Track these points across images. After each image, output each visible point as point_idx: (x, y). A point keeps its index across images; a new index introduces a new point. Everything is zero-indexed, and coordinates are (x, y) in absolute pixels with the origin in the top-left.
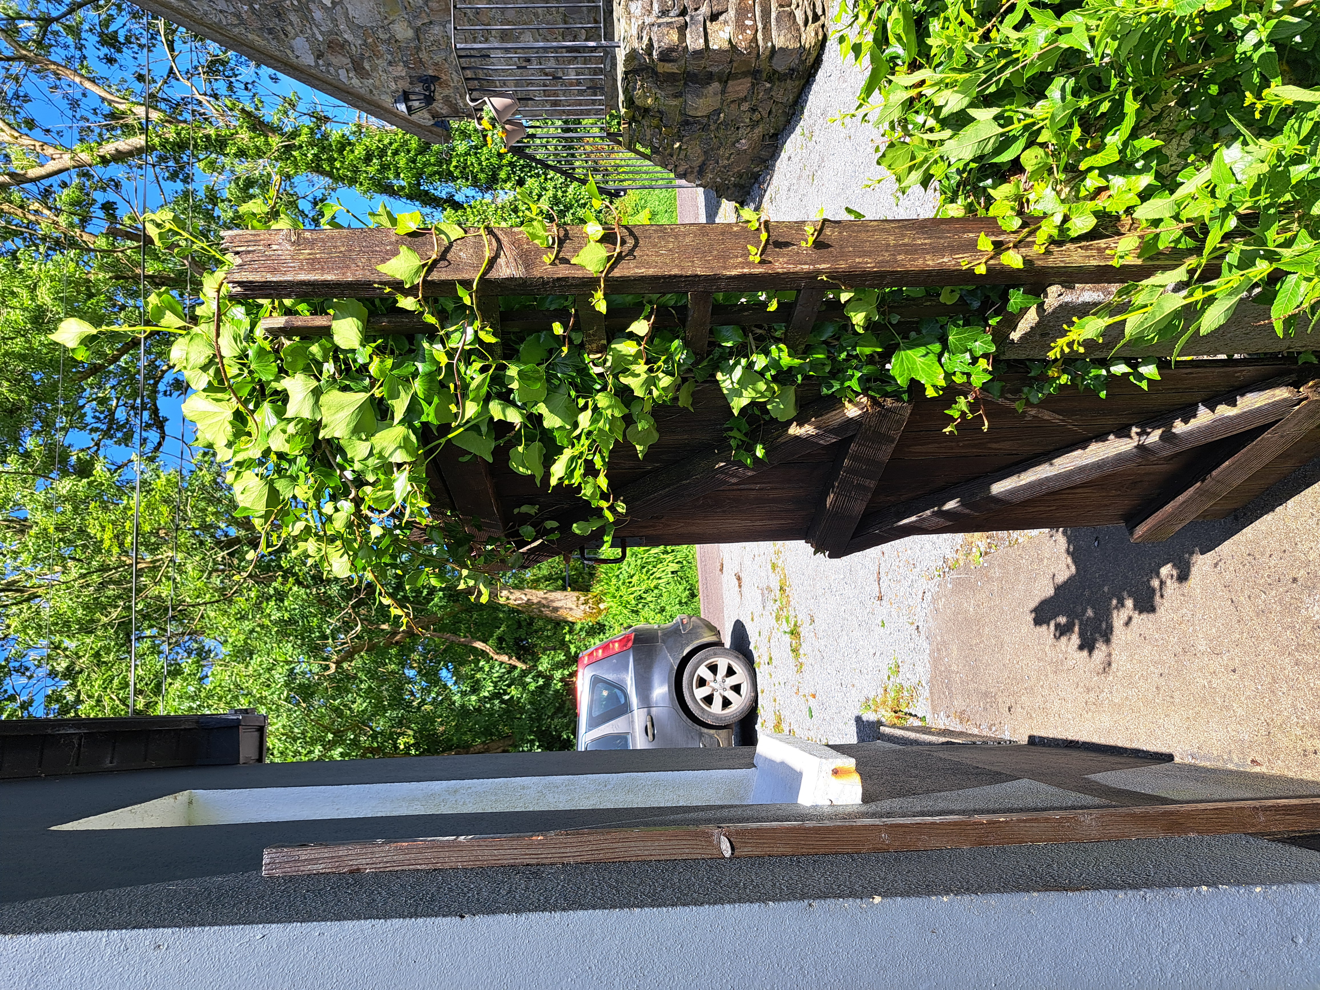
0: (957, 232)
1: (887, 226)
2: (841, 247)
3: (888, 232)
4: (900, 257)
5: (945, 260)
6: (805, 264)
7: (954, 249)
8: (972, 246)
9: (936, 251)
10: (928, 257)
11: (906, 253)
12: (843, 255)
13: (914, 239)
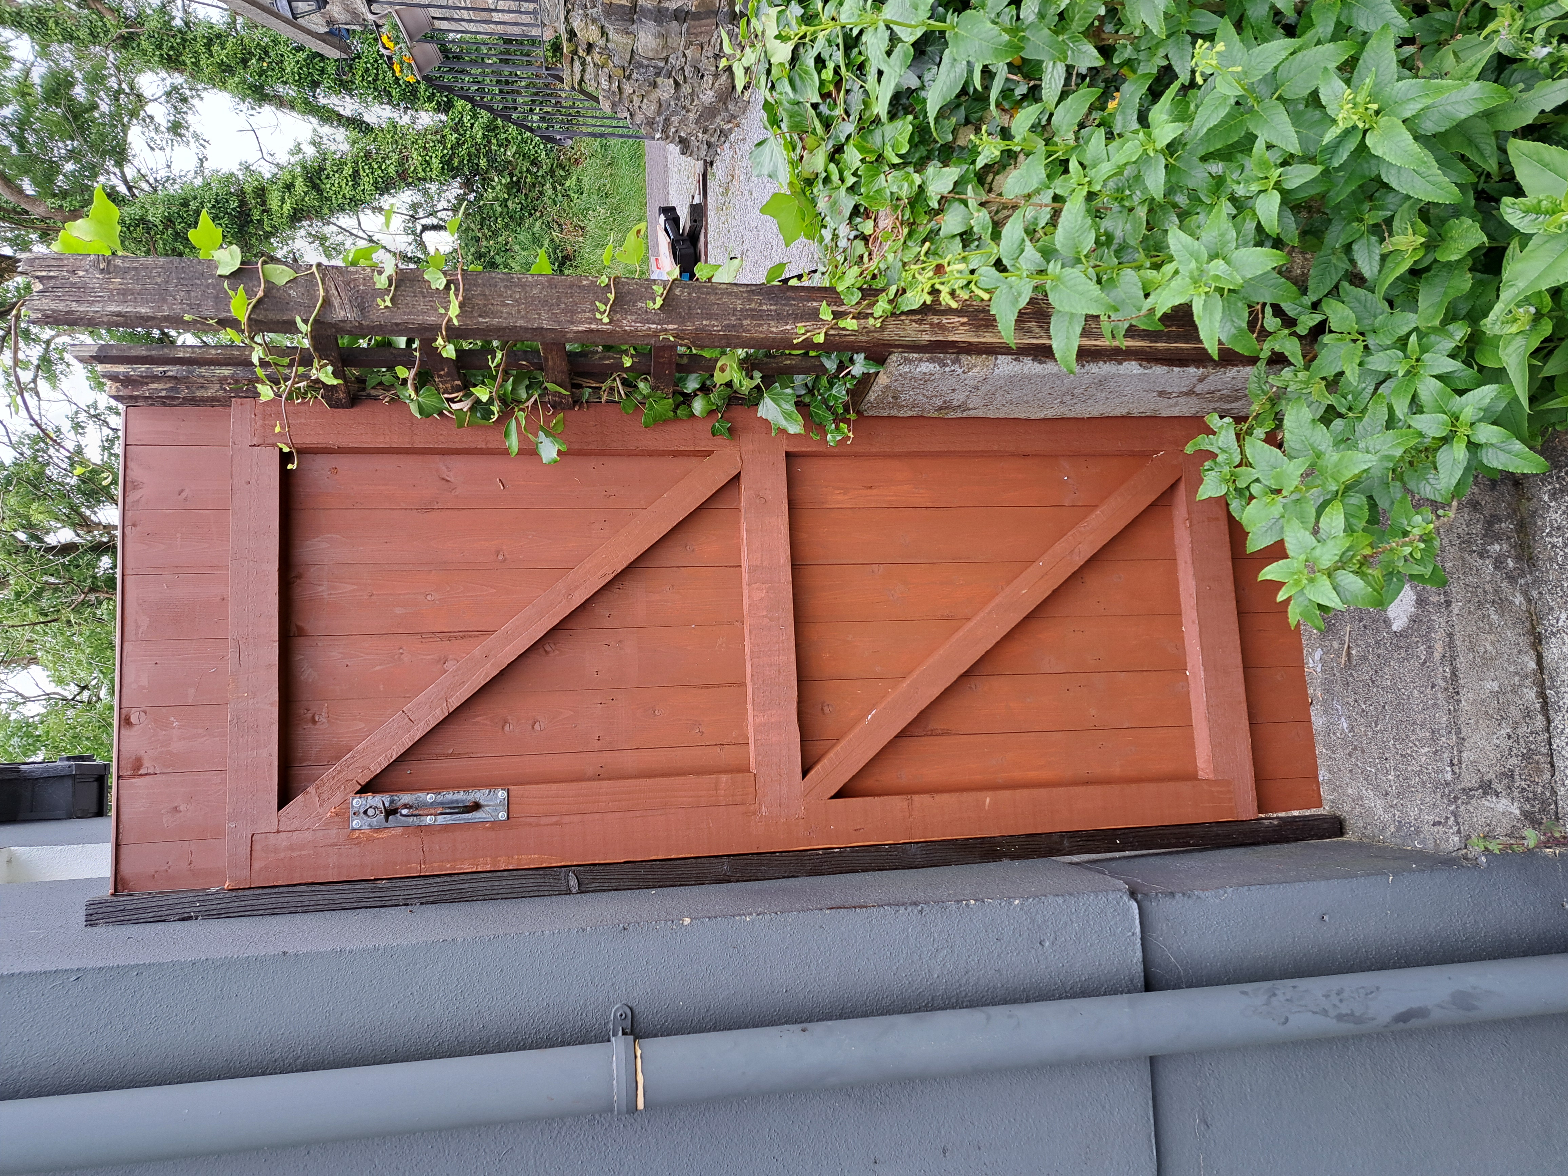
0: (802, 299)
1: (735, 289)
2: (690, 308)
3: (736, 296)
4: (745, 322)
5: (789, 327)
6: (654, 323)
7: (798, 317)
8: (814, 315)
9: (780, 317)
10: (772, 323)
11: (753, 317)
12: (690, 316)
13: (760, 304)
